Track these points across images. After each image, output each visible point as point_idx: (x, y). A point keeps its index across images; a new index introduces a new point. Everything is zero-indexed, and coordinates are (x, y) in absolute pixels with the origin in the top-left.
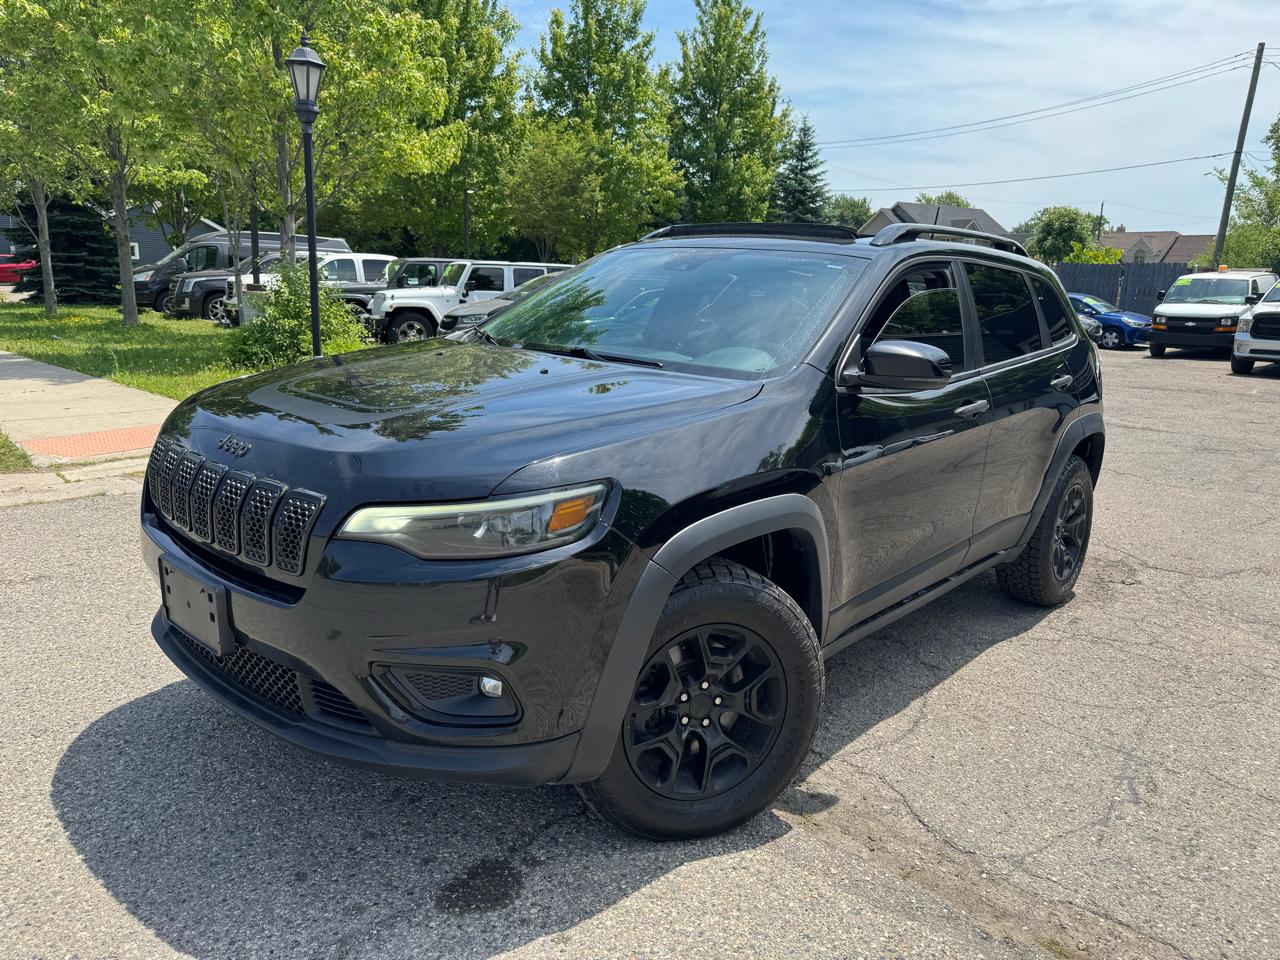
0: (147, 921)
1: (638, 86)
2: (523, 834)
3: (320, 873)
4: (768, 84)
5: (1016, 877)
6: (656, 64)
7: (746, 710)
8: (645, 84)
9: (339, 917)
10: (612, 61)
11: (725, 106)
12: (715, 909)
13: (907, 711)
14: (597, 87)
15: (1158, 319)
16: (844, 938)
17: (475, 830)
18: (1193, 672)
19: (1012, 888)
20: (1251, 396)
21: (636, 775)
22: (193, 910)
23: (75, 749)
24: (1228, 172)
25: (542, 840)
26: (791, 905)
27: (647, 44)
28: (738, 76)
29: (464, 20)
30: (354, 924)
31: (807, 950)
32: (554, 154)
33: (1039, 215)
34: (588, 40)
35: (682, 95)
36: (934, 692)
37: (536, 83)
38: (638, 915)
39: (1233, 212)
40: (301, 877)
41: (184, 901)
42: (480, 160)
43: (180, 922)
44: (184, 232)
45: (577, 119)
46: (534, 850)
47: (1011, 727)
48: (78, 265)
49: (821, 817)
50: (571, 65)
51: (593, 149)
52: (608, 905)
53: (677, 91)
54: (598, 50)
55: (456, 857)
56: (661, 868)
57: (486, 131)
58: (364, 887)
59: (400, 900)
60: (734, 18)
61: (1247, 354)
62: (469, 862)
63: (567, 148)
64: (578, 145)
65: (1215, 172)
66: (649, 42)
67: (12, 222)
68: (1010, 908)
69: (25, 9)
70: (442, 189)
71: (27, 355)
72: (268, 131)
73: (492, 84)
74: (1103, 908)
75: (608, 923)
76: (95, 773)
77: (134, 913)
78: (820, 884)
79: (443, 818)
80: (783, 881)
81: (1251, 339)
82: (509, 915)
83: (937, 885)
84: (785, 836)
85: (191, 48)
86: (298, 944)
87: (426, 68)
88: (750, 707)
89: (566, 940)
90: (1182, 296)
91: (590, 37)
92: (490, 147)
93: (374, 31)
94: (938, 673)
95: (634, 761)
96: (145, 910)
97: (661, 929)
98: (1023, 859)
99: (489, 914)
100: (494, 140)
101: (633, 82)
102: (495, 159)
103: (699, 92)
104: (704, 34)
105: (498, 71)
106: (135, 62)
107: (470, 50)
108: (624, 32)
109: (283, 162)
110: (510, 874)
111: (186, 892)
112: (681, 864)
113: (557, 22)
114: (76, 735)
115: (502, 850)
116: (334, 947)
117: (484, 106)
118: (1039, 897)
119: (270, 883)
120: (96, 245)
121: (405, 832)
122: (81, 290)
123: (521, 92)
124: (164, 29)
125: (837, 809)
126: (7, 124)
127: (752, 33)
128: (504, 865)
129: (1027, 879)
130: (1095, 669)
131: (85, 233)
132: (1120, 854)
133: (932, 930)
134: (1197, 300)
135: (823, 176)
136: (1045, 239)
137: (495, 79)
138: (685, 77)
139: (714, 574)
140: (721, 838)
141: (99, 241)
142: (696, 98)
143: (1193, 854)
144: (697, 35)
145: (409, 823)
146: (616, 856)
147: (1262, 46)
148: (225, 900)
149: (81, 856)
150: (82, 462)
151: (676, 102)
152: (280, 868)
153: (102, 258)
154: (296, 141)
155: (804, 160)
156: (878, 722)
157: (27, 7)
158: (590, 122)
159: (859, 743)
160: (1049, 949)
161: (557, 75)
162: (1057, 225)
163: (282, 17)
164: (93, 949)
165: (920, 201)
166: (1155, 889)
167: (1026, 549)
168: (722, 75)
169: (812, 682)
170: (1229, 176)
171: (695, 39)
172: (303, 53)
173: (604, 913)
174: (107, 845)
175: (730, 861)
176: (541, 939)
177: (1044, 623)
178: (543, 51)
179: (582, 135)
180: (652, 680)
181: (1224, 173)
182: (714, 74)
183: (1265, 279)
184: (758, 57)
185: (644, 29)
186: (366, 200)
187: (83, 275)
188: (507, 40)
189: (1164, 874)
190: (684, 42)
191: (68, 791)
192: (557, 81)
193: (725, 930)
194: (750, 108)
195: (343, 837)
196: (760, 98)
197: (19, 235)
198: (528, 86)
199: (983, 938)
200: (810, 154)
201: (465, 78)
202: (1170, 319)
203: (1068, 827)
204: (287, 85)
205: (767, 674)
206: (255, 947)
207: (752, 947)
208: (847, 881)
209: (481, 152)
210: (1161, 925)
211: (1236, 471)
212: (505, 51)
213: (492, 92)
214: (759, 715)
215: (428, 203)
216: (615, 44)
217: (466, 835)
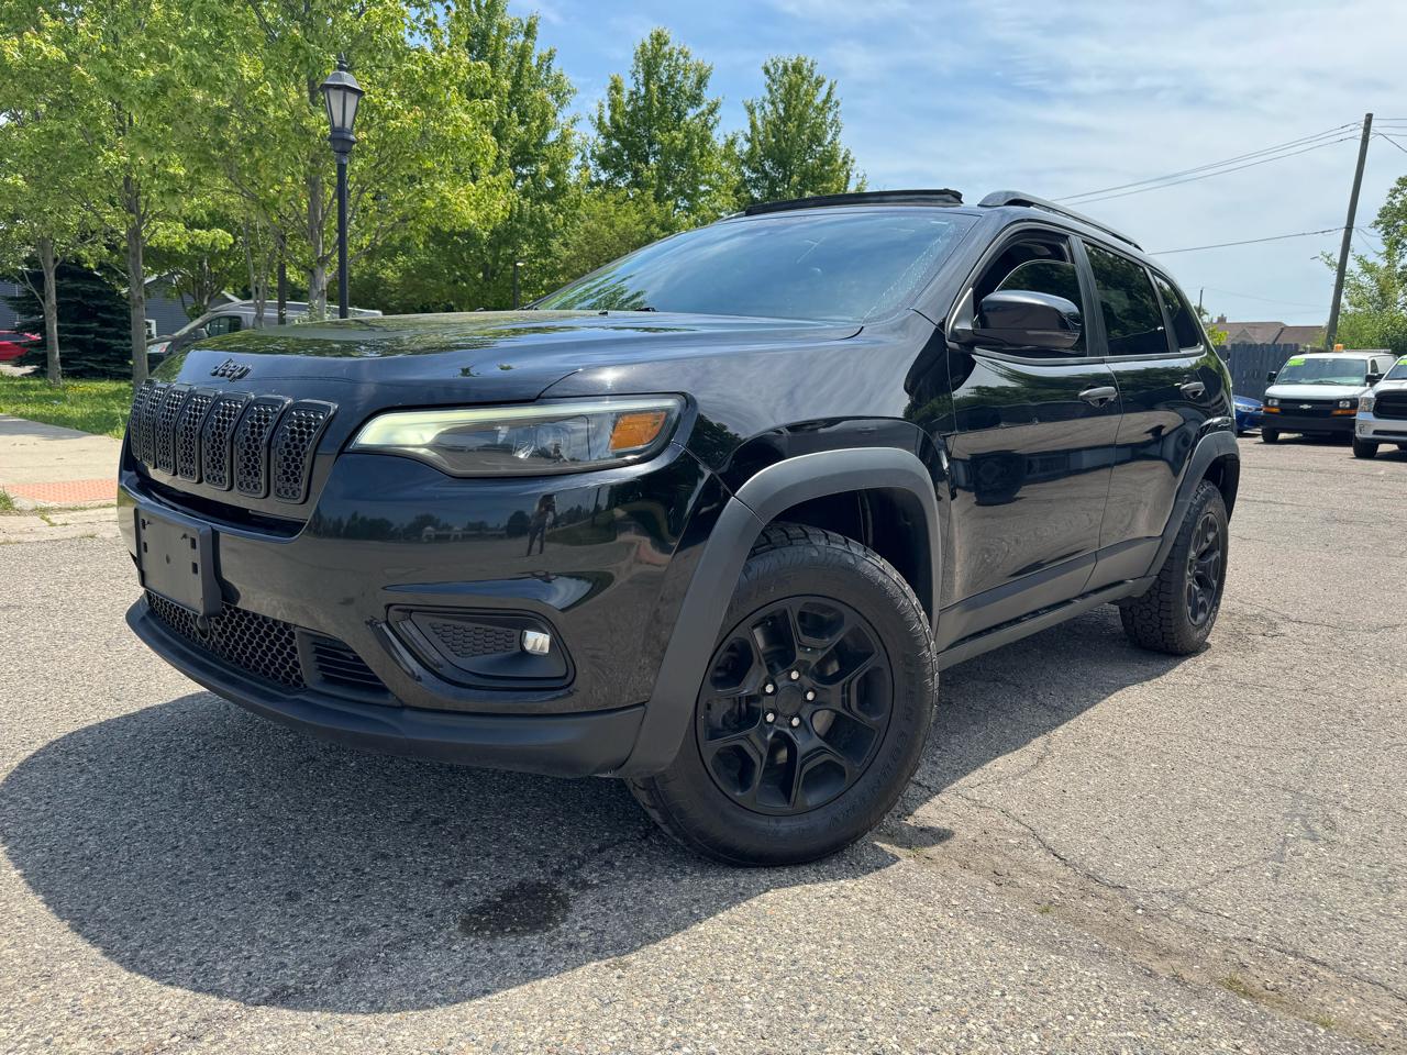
0: (94, 940)
1: (702, 155)
2: (571, 858)
3: (317, 893)
4: (842, 156)
5: (1179, 913)
6: (722, 134)
7: (844, 707)
8: (710, 153)
9: (338, 938)
10: (674, 129)
11: (795, 178)
12: (811, 937)
13: (1029, 747)
14: (658, 157)
15: (1270, 402)
16: (974, 969)
17: (512, 853)
18: (1359, 715)
19: (1174, 924)
20: (1379, 476)
21: (711, 778)
22: (152, 928)
23: (26, 766)
24: (1337, 258)
25: (594, 864)
26: (905, 935)
27: (712, 111)
28: (810, 147)
29: (516, 84)
30: (357, 946)
31: (930, 982)
32: (611, 226)
34: (649, 108)
35: (749, 167)
36: (1060, 731)
37: (593, 152)
38: (715, 941)
39: (1344, 300)
40: (293, 897)
41: (143, 919)
42: (531, 231)
43: (135, 941)
44: (205, 303)
45: (636, 190)
46: (584, 873)
47: (1153, 765)
48: (88, 337)
49: (933, 851)
50: (630, 133)
51: (653, 221)
52: (677, 930)
53: (744, 162)
54: (659, 118)
55: (486, 880)
56: (742, 894)
57: (538, 201)
58: (371, 908)
59: (416, 923)
60: (805, 87)
61: (1370, 435)
62: (503, 885)
63: (625, 220)
64: (638, 217)
65: (1321, 257)
66: (714, 110)
67: (17, 290)
68: (1175, 945)
69: (42, 50)
70: (490, 262)
71: (21, 416)
72: (299, 172)
73: (545, 151)
74: (1290, 944)
75: (677, 948)
76: (49, 790)
77: (78, 931)
78: (939, 915)
79: (472, 840)
80: (894, 911)
81: (1374, 419)
82: (553, 939)
83: (1083, 921)
84: (893, 867)
85: (218, 79)
86: (283, 965)
87: (474, 111)
88: (849, 706)
89: (625, 966)
90: (1295, 377)
91: (651, 104)
92: (543, 218)
93: (419, 69)
94: (1060, 715)
95: (708, 760)
96: (92, 928)
97: (744, 956)
98: (1186, 893)
99: (528, 937)
100: (547, 209)
101: (697, 151)
102: (548, 229)
103: (768, 165)
104: (773, 103)
105: (552, 137)
106: (156, 94)
107: (522, 115)
108: (688, 99)
109: (315, 211)
110: (554, 897)
111: (146, 910)
112: (766, 891)
113: (616, 88)
114: (29, 753)
115: (545, 873)
116: (329, 970)
117: (537, 173)
118: (1210, 934)
119: (253, 903)
120: (109, 316)
121: (425, 853)
122: (90, 364)
123: (576, 161)
124: (189, 59)
125: (953, 844)
126: (16, 178)
127: (825, 102)
128: (548, 888)
129: (1192, 915)
130: (1244, 712)
131: (97, 302)
132: (1303, 890)
133: (1082, 965)
134: (1312, 381)
137: (548, 145)
138: (753, 149)
139: (807, 535)
140: (814, 867)
141: (112, 312)
142: (764, 171)
143: (1390, 890)
144: (766, 104)
145: (430, 845)
146: (686, 881)
147: (1369, 117)
148: (195, 919)
149: (19, 871)
150: (71, 506)
151: (743, 174)
152: (267, 888)
153: (114, 330)
154: (330, 192)
156: (996, 757)
157: (44, 48)
158: (650, 192)
159: (974, 777)
160: (1230, 988)
161: (615, 144)
163: (319, 52)
164: (21, 967)
166: (1352, 926)
167: (1155, 583)
168: (792, 145)
169: (924, 676)
170: (1338, 262)
171: (763, 108)
172: (340, 78)
173: (672, 938)
174: (53, 861)
175: (826, 890)
176: (593, 964)
177: (1179, 669)
178: (600, 118)
179: (641, 206)
180: (730, 666)
181: (1332, 258)
182: (784, 145)
183: (1385, 361)
184: (831, 128)
185: (709, 96)
186: (406, 271)
187: (92, 347)
188: (561, 105)
189: (1360, 911)
190: (751, 111)
191: (12, 806)
192: (616, 149)
193: (824, 959)
194: (823, 181)
195: (349, 858)
196: (833, 171)
197: (24, 304)
198: (584, 156)
199: (1146, 974)
201: (516, 144)
202: (1283, 401)
203: (1236, 862)
204: (322, 122)
205: (869, 664)
206: (230, 968)
207: (860, 977)
208: (972, 913)
209: (532, 223)
210: (1365, 964)
211: (1375, 538)
212: (560, 115)
213: (545, 159)
214: (861, 714)
215: (474, 277)
216: (679, 112)
217: (500, 857)
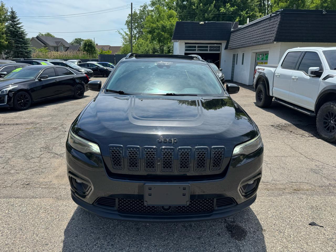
17: (213, 223)
19: (279, 185)
33: (74, 40)
52: (257, 220)
55: (221, 230)
58: (221, 248)
59: (231, 245)
62: (225, 229)
68: (283, 188)
75: (262, 223)
82: (250, 233)
89: (265, 230)
99: (248, 235)
110: (235, 226)
115: (224, 223)
118: (283, 184)
121: (203, 233)
128: (231, 226)
133: (286, 196)
135: (22, 27)
136: (85, 47)
145: (200, 230)
147: (132, 4)
155: (15, 22)
160: (296, 190)
162: (87, 44)
165: (40, 35)
173: (259, 222)
176: (262, 232)
199: (290, 193)
200: (16, 20)
